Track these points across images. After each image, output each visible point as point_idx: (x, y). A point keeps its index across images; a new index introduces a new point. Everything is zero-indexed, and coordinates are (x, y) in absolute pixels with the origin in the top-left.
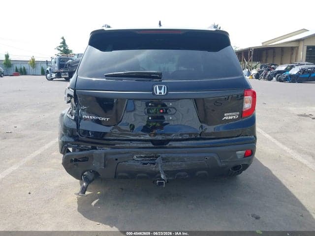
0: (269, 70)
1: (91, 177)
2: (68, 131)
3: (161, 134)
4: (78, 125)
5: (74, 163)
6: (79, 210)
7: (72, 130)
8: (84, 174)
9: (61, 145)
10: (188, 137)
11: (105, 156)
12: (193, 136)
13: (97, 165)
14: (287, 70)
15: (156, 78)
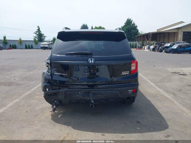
0: (160, 46)
1: (58, 103)
2: (47, 81)
3: (92, 82)
4: (52, 78)
5: (49, 96)
6: (52, 119)
7: (49, 80)
8: (55, 102)
9: (43, 87)
10: (105, 83)
11: (65, 92)
12: (107, 83)
13: (61, 97)
14: (171, 46)
15: (90, 55)
